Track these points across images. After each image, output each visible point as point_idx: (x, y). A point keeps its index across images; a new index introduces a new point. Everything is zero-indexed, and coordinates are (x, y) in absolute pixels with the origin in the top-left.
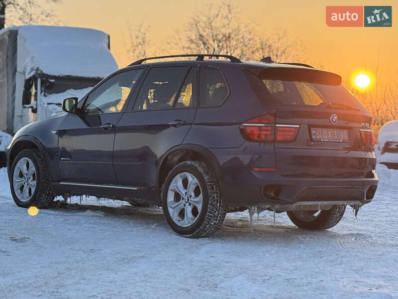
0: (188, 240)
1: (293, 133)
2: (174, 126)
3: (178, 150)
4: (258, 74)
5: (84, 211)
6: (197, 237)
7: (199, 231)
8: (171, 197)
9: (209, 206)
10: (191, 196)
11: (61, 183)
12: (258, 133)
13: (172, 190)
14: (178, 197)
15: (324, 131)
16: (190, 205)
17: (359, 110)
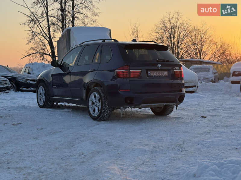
0: (96, 122)
1: (138, 74)
2: (92, 72)
3: (92, 82)
4: (124, 47)
5: (64, 109)
6: (100, 120)
7: (100, 118)
8: (90, 104)
9: (103, 107)
10: (97, 103)
11: (53, 97)
12: (122, 74)
13: (91, 100)
14: (93, 103)
15: (155, 72)
16: (97, 107)
17: (174, 62)
